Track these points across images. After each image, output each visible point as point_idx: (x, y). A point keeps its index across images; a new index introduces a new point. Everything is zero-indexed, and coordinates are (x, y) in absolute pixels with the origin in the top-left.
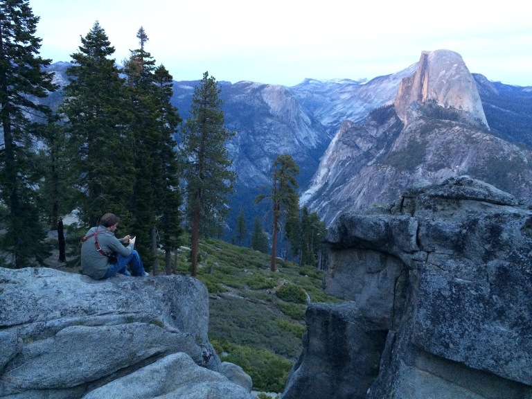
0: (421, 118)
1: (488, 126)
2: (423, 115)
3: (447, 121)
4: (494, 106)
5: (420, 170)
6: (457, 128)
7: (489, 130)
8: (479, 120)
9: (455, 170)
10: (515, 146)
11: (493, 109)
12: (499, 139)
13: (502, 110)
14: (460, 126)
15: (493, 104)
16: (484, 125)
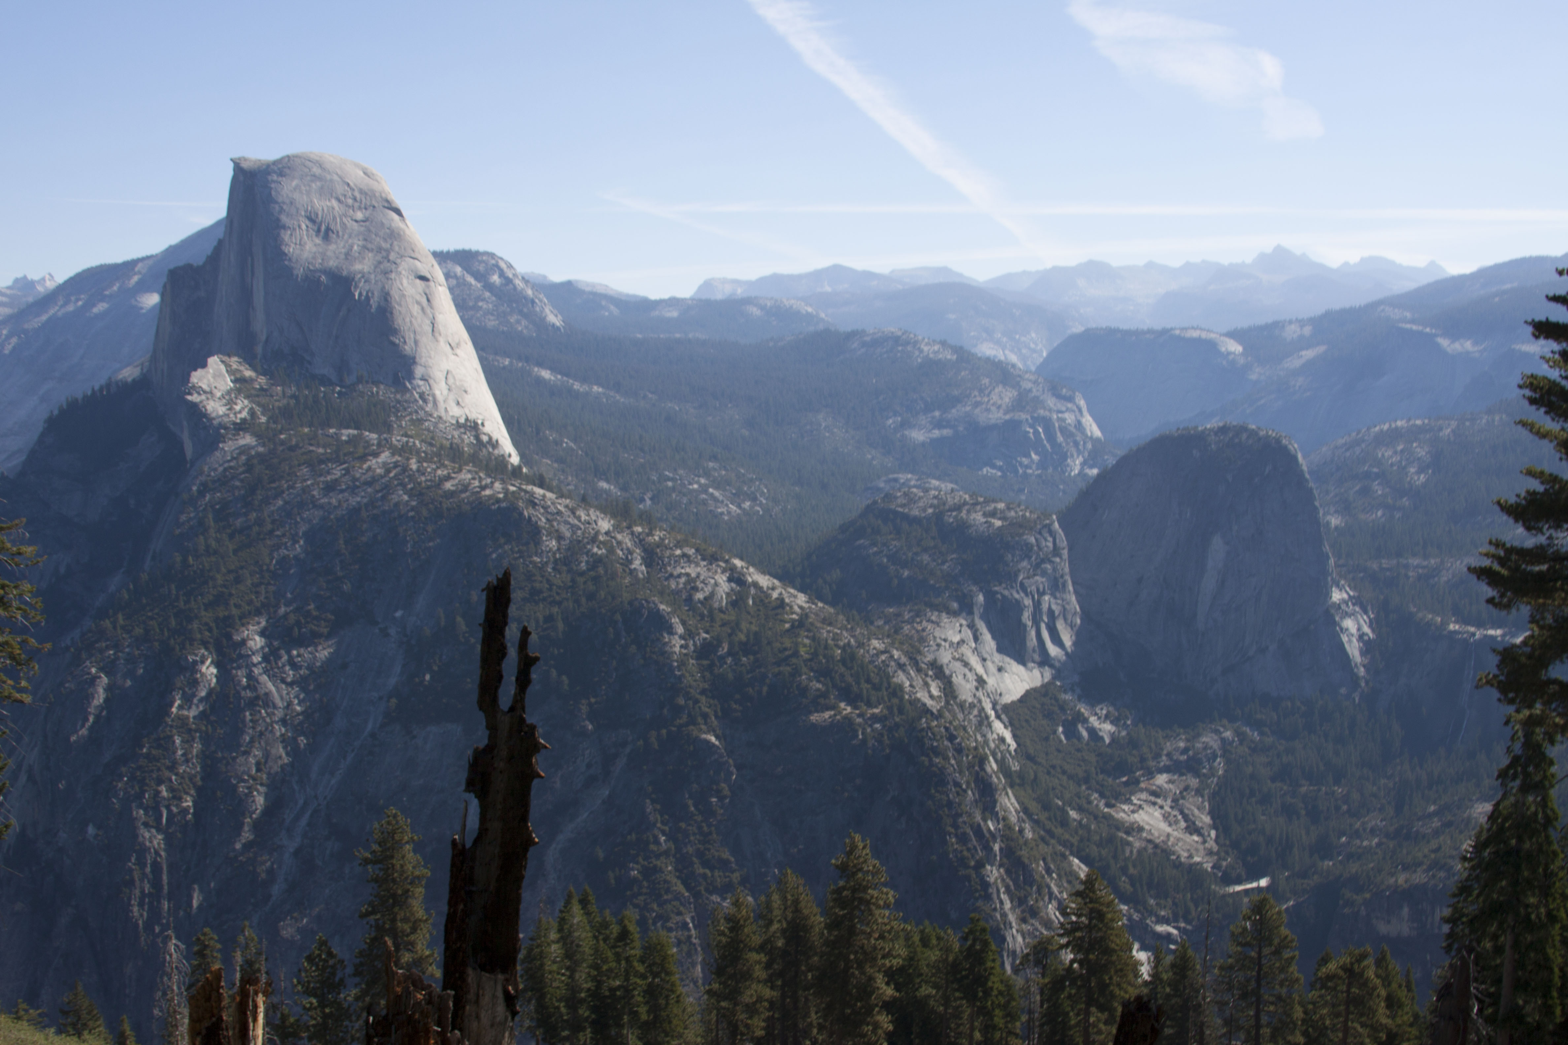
0: (241, 427)
1: (507, 446)
2: (252, 413)
3: (346, 434)
4: (546, 374)
5: (257, 642)
6: (385, 456)
7: (515, 460)
8: (473, 427)
9: (392, 631)
10: (594, 514)
11: (540, 381)
12: (539, 491)
13: (577, 386)
14: (395, 451)
15: (541, 365)
16: (495, 444)
